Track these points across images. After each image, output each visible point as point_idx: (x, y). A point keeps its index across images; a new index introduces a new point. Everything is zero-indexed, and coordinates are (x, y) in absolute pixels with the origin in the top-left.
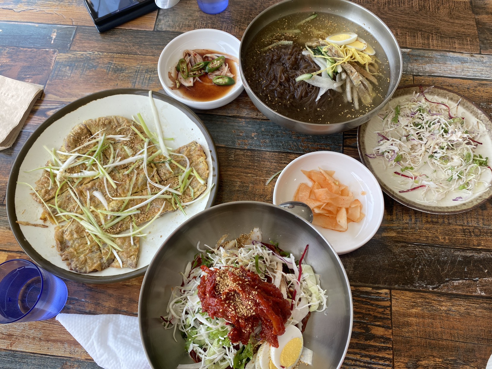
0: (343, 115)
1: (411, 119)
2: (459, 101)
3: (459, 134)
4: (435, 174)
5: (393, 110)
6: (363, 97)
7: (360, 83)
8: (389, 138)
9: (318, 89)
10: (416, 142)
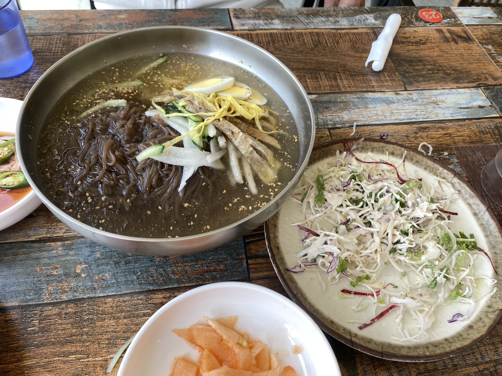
0: (231, 209)
1: (344, 194)
2: (404, 155)
3: (425, 205)
4: (406, 279)
5: (313, 184)
6: (260, 171)
7: (251, 149)
8: (318, 232)
9: (179, 169)
10: (364, 230)
